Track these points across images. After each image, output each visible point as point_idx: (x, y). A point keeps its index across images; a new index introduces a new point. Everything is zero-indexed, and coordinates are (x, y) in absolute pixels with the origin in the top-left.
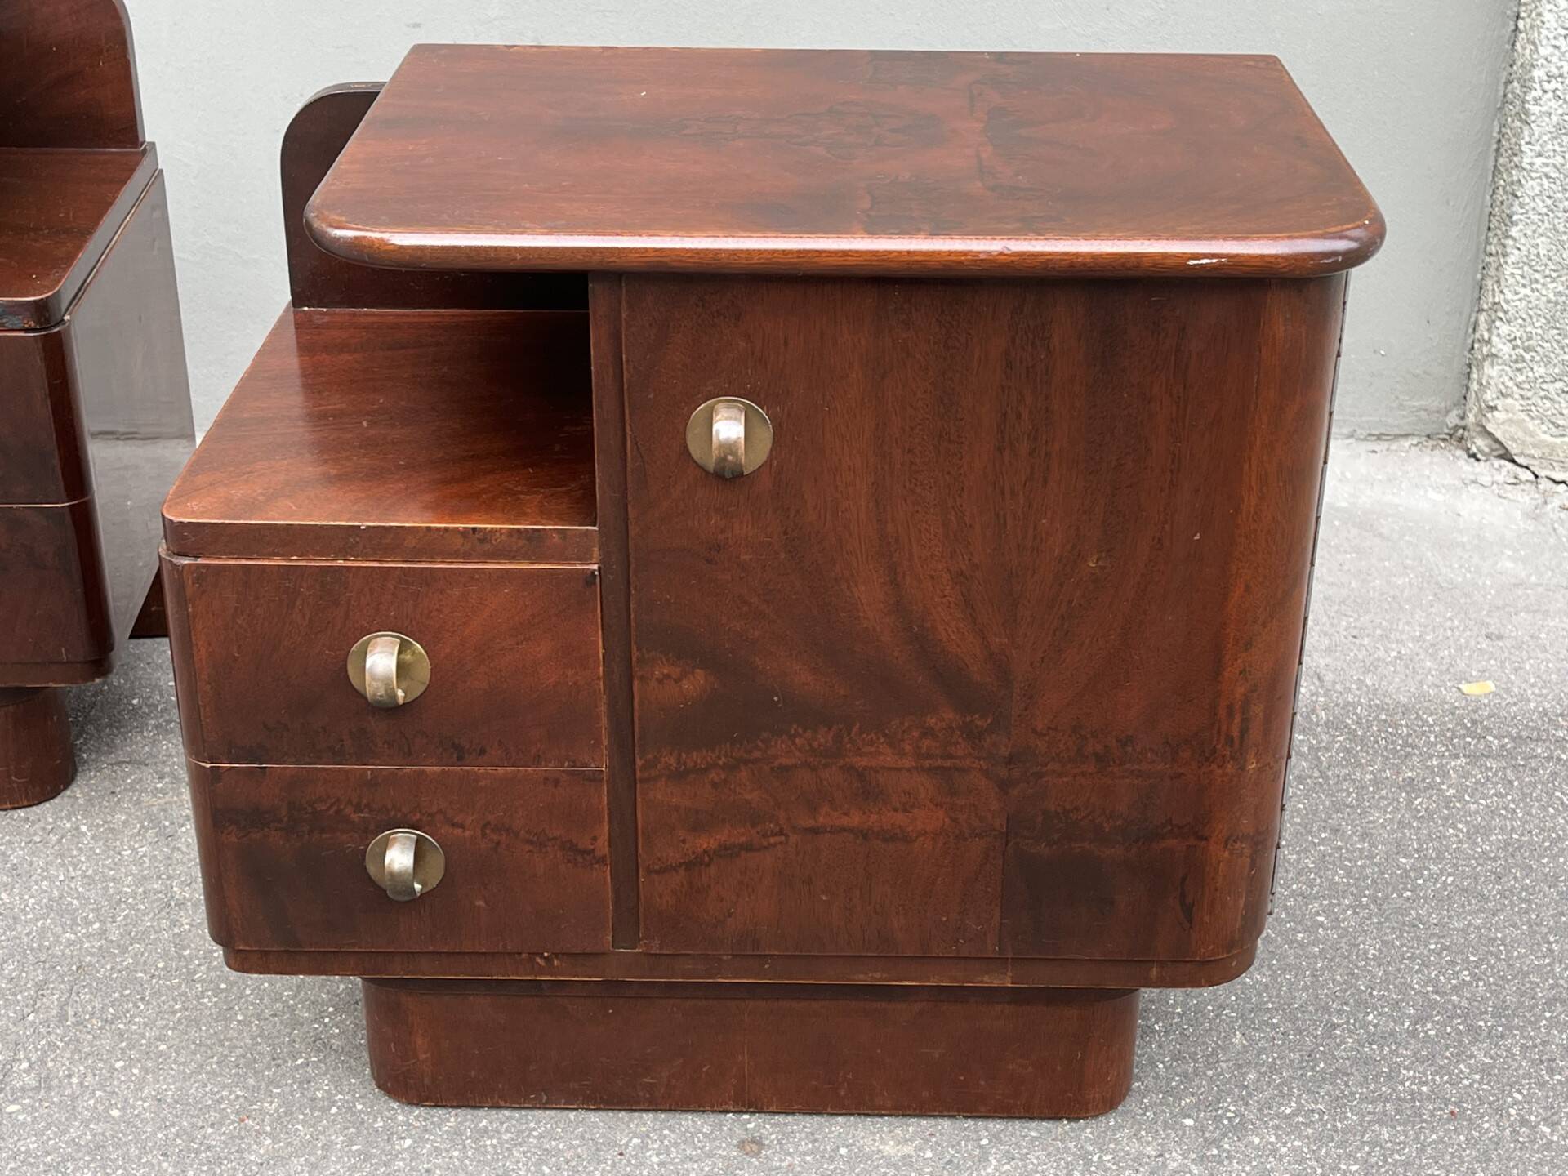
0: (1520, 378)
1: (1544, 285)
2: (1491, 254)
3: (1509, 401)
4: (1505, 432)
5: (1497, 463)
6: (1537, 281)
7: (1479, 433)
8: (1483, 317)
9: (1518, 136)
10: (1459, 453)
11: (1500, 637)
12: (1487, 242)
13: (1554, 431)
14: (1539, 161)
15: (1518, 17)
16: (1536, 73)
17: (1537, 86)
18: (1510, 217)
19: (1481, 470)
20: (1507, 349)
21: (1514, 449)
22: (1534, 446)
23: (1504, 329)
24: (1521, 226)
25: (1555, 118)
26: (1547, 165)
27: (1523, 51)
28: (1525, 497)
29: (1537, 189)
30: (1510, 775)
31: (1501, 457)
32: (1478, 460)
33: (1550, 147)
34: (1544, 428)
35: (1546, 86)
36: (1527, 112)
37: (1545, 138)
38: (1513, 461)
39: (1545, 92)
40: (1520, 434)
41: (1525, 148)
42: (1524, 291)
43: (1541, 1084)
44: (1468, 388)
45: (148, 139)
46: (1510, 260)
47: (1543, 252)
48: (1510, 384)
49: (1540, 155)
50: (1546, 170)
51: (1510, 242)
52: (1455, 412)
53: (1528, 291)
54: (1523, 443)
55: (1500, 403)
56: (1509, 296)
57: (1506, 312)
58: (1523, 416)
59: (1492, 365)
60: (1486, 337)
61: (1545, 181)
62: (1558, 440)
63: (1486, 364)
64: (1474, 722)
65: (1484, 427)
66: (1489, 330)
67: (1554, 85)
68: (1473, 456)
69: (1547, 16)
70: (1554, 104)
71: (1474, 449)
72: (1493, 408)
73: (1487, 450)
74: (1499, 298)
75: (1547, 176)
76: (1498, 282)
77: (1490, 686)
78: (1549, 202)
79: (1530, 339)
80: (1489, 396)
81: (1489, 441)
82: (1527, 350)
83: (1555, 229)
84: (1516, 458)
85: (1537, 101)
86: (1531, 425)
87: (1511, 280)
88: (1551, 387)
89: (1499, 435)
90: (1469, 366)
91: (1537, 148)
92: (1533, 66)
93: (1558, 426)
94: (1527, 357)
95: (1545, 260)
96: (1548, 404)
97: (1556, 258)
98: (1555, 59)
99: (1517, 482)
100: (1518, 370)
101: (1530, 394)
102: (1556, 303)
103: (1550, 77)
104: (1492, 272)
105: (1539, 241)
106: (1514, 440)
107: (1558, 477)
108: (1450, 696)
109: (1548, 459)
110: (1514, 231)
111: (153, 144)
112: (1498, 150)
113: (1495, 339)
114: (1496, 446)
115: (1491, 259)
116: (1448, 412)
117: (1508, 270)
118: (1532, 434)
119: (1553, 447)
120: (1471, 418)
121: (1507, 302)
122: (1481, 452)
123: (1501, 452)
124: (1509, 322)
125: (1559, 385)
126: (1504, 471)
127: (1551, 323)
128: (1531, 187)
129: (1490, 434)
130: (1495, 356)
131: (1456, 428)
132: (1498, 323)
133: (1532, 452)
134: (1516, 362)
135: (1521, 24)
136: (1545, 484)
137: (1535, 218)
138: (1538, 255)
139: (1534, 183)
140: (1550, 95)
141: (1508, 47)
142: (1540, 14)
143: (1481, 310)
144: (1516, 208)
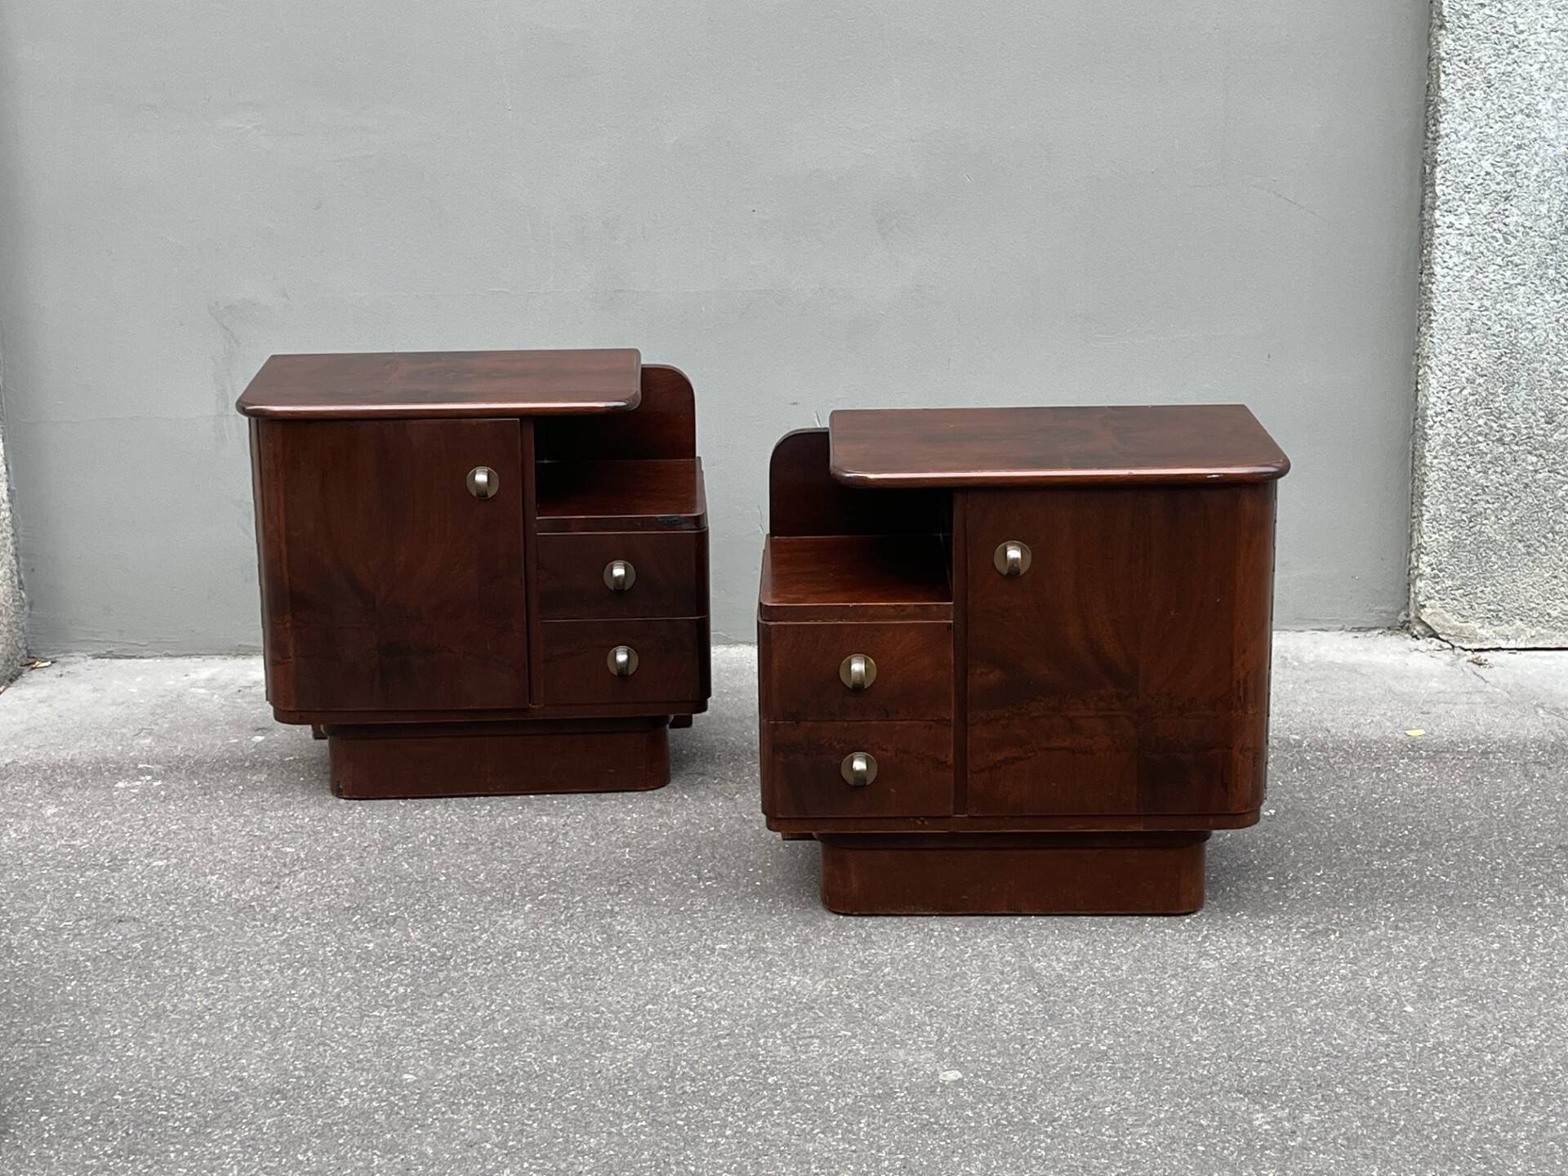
0: (1438, 588)
1: (1446, 532)
2: (1414, 517)
3: (1433, 601)
4: (1431, 621)
5: (1429, 640)
6: (1441, 530)
7: (1418, 623)
8: (1414, 554)
9: (1423, 447)
10: (1407, 635)
11: (1428, 713)
12: (1412, 511)
13: (1461, 619)
14: (1435, 461)
15: (1417, 383)
16: (1429, 412)
17: (1430, 419)
18: (1422, 493)
19: (1422, 644)
20: (1428, 570)
21: (1438, 630)
22: (1450, 628)
23: (1425, 558)
24: (1429, 498)
25: (1442, 437)
26: (1440, 463)
27: (1422, 401)
28: (1447, 656)
29: (1436, 477)
30: (1432, 764)
31: (1430, 636)
32: (1418, 639)
33: (1441, 453)
34: (1455, 617)
35: (1436, 419)
36: (1426, 434)
37: (1438, 448)
38: (1439, 638)
39: (1435, 422)
40: (1441, 622)
41: (1427, 454)
42: (1434, 536)
43: (1442, 865)
44: (1409, 598)
45: (697, 455)
46: (1425, 518)
47: (1443, 513)
48: (1433, 591)
49: (1435, 458)
50: (1440, 466)
51: (1424, 508)
52: (1403, 613)
53: (1437, 536)
54: (1443, 626)
55: (1427, 603)
56: (1426, 539)
57: (1425, 548)
58: (1442, 610)
59: (1421, 580)
60: (1416, 564)
61: (1440, 473)
62: (1465, 625)
63: (1418, 581)
64: (1413, 746)
65: (1419, 618)
66: (1417, 561)
67: (1439, 418)
68: (1415, 637)
69: (1432, 381)
70: (1441, 429)
71: (1415, 633)
72: (1424, 606)
73: (1423, 632)
74: (1421, 541)
75: (1442, 470)
76: (1420, 532)
77: (1422, 732)
78: (1444, 484)
79: (1441, 564)
80: (1420, 598)
81: (1424, 627)
82: (1441, 570)
83: (1448, 499)
84: (1441, 636)
85: (1431, 427)
86: (1447, 616)
87: (1426, 530)
88: (1457, 593)
89: (1428, 622)
90: (1409, 584)
91: (1434, 453)
92: (1427, 409)
93: (1463, 616)
94: (1441, 575)
95: (1445, 517)
96: (1456, 603)
97: (1451, 516)
98: (1438, 404)
99: (1442, 649)
100: (1437, 583)
101: (1444, 597)
102: (1454, 543)
103: (1437, 415)
104: (1416, 527)
105: (1441, 507)
106: (1437, 624)
107: (1466, 647)
108: (1401, 737)
109: (1460, 635)
110: (1425, 501)
111: (700, 458)
112: (1413, 458)
113: (1421, 565)
114: (1428, 630)
115: (1414, 520)
116: (1399, 613)
117: (1424, 524)
118: (1448, 621)
119: (1461, 629)
120: (1412, 615)
121: (1425, 542)
122: (1420, 634)
123: (1431, 633)
124: (1427, 555)
125: (1461, 591)
126: (1434, 644)
127: (1452, 555)
128: (1432, 476)
129: (1424, 623)
130: (1421, 575)
131: (1405, 622)
132: (1422, 556)
133: (1449, 632)
134: (1434, 578)
135: (1419, 387)
136: (1458, 651)
137: (1437, 493)
138: (1440, 515)
139: (1434, 473)
140: (1438, 424)
141: (1413, 399)
142: (1428, 380)
143: (1412, 551)
144: (1425, 488)
